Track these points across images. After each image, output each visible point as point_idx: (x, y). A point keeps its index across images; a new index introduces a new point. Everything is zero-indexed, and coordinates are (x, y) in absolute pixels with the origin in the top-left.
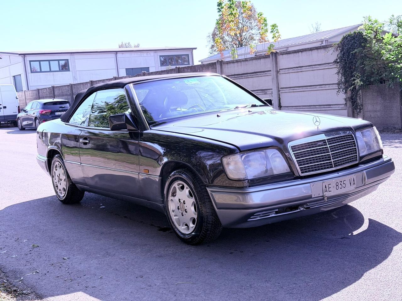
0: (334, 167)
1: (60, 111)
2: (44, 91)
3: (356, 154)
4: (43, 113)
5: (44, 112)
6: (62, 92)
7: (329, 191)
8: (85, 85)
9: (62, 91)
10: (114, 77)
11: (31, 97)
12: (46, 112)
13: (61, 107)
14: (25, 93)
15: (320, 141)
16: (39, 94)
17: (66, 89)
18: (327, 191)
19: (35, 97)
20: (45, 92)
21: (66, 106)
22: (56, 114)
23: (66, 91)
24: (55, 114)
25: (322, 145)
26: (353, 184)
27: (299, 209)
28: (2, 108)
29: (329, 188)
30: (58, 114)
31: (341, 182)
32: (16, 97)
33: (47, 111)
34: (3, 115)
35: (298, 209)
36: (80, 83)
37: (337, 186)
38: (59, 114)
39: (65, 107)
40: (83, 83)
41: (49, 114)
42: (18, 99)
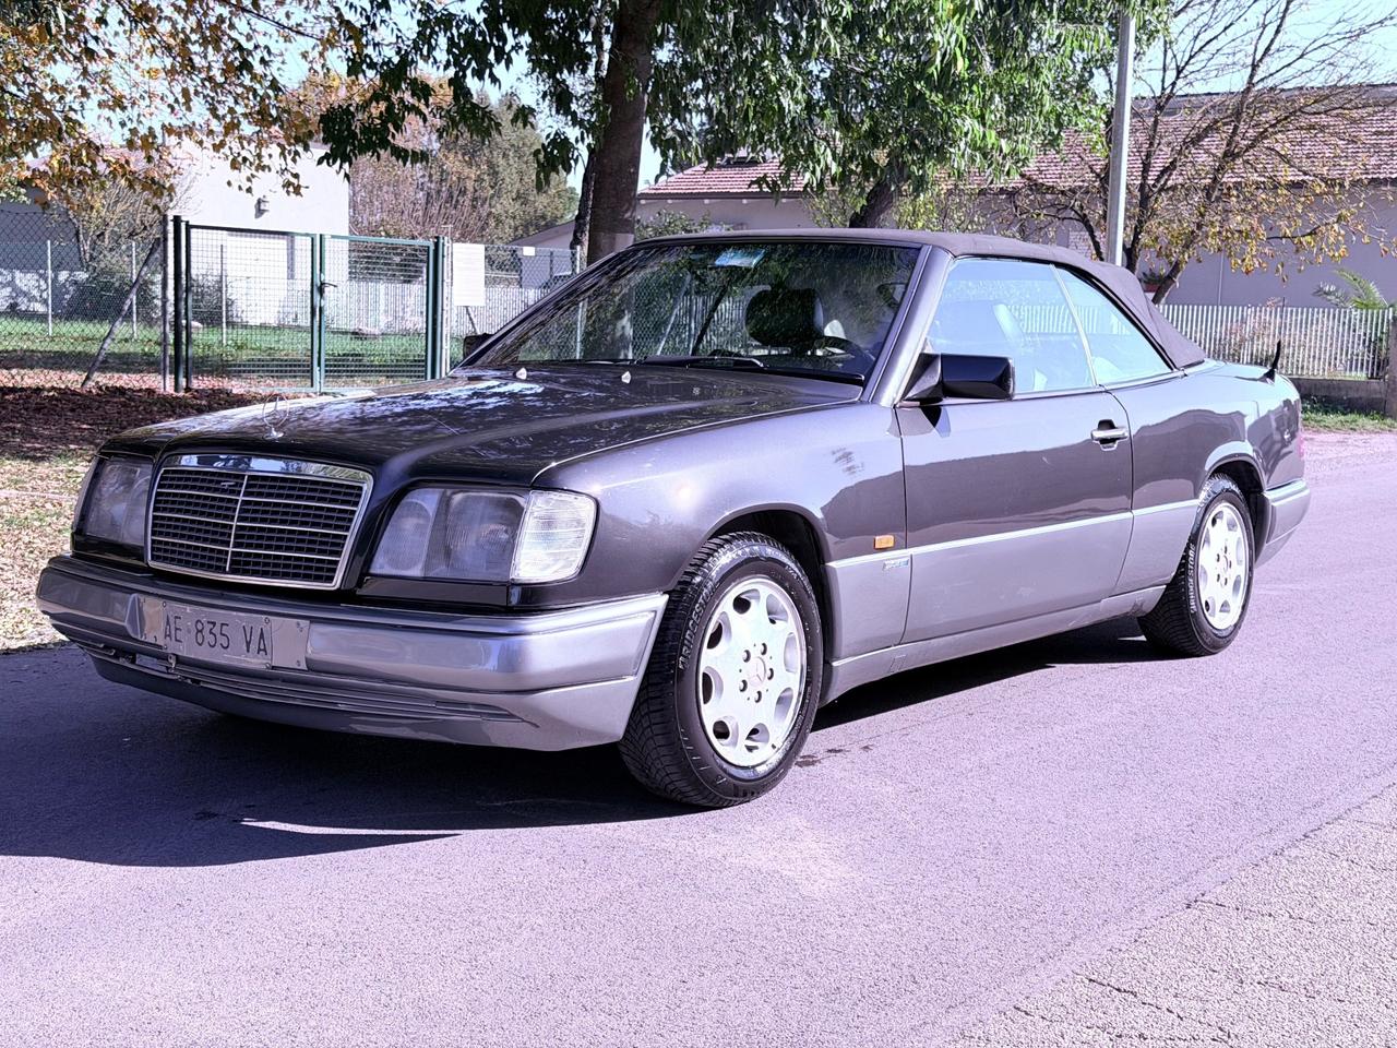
0: (228, 570)
3: (336, 559)
7: (176, 641)
18: (170, 636)
26: (259, 650)
29: (176, 628)
31: (214, 624)
37: (198, 631)
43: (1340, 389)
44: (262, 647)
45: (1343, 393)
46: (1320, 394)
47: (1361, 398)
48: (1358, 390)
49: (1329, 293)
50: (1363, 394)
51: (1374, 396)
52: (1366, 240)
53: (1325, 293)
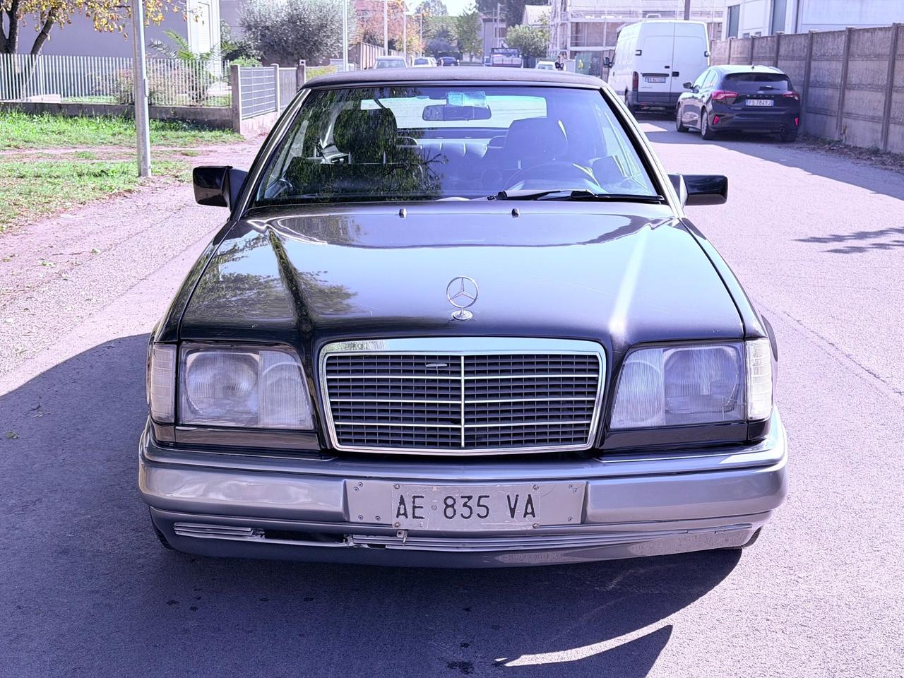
0: (463, 444)
1: (758, 97)
2: (762, 43)
3: (587, 422)
4: (718, 98)
5: (722, 96)
6: (793, 50)
7: (414, 517)
8: (837, 37)
9: (793, 47)
10: (894, 24)
11: (739, 56)
12: (725, 97)
13: (762, 89)
14: (730, 44)
15: (441, 358)
16: (753, 48)
17: (801, 44)
18: (405, 514)
19: (744, 56)
20: (763, 45)
21: (779, 88)
22: (747, 104)
23: (800, 49)
24: (745, 103)
25: (441, 373)
26: (526, 513)
27: (347, 541)
28: (671, 75)
29: (414, 507)
30: (751, 104)
31: (470, 498)
32: (705, 52)
33: (728, 95)
34: (668, 91)
35: (342, 542)
36: (829, 32)
37: (447, 506)
38: (755, 105)
39: (772, 89)
40: (834, 32)
41: (730, 102)
42: (708, 58)
43: (202, 114)
44: (529, 510)
45: (205, 117)
46: (192, 117)
47: (216, 120)
48: (214, 114)
49: (158, 46)
50: (218, 117)
51: (224, 119)
52: (176, 10)
53: (156, 46)
